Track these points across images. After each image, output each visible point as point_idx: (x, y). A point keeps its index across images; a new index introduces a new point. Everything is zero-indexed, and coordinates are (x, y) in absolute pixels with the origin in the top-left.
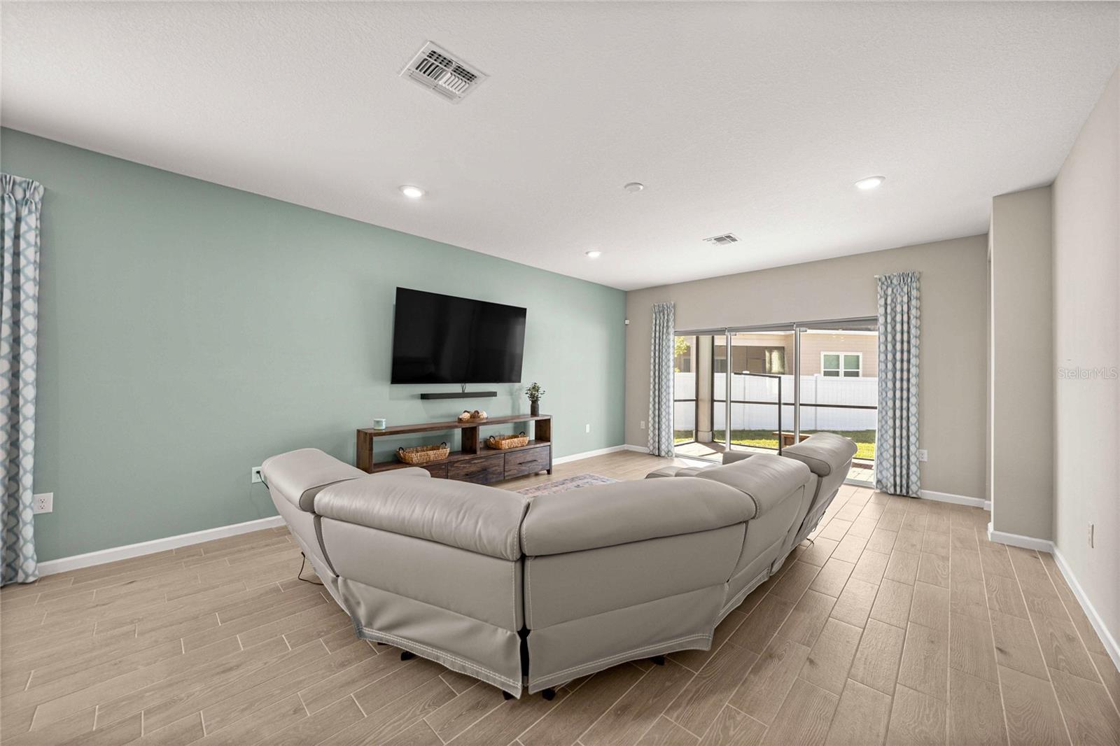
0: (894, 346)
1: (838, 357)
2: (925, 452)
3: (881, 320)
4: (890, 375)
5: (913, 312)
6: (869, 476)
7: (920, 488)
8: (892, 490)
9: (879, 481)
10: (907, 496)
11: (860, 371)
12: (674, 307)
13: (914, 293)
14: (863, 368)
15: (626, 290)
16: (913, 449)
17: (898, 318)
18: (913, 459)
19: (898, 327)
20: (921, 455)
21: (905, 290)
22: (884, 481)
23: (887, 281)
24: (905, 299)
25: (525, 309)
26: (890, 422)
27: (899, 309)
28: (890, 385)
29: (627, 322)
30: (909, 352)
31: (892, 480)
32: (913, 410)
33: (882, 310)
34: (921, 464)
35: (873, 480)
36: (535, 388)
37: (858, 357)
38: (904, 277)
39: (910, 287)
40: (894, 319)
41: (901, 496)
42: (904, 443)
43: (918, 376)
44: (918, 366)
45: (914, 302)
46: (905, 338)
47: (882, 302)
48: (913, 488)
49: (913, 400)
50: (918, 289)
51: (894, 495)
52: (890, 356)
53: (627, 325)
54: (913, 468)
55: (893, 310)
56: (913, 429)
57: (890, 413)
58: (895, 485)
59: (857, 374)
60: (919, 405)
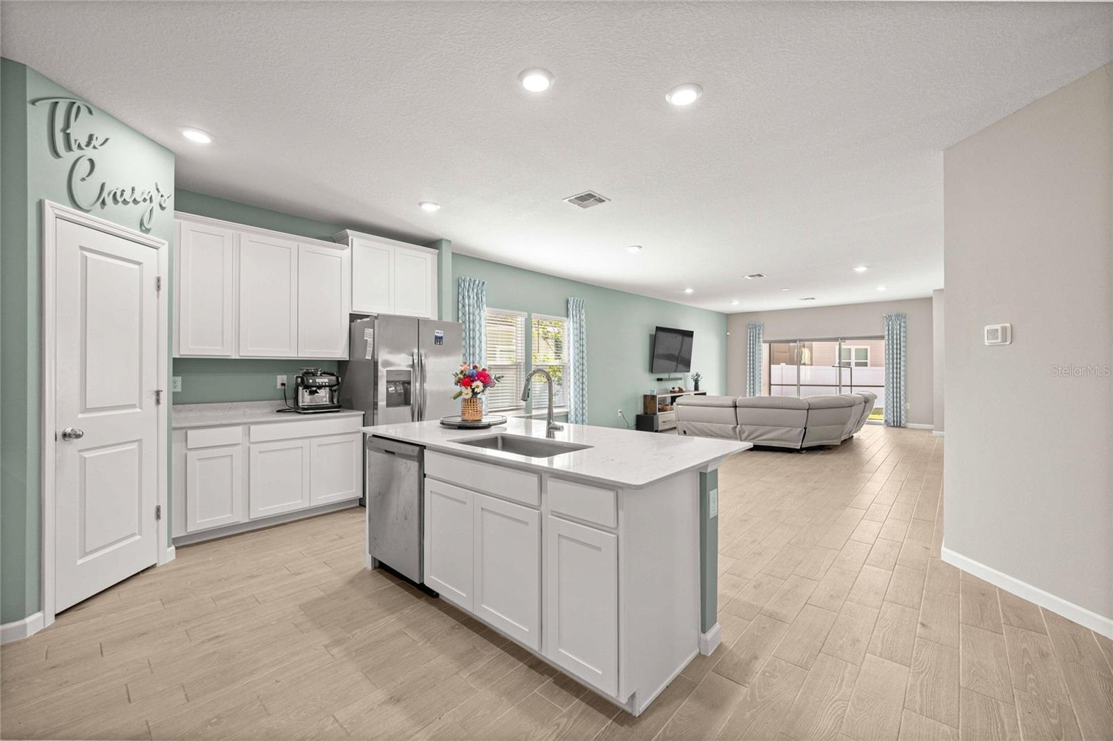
0: (893, 351)
1: (850, 349)
2: (908, 404)
3: (887, 337)
4: (891, 366)
5: (902, 334)
6: (881, 418)
7: (907, 422)
8: (892, 424)
9: (886, 421)
10: (900, 426)
11: (868, 361)
12: (763, 326)
13: (903, 324)
14: (871, 359)
15: (728, 313)
16: (902, 402)
17: (895, 337)
18: (902, 408)
19: (895, 341)
20: (907, 406)
21: (898, 322)
22: (888, 421)
23: (889, 318)
24: (898, 327)
25: (693, 332)
26: (891, 390)
27: (895, 332)
28: (891, 371)
29: (728, 334)
30: (900, 354)
31: (892, 419)
32: (902, 383)
33: (887, 333)
34: (906, 411)
35: (883, 422)
36: (698, 375)
37: (867, 349)
38: (898, 316)
39: (900, 321)
40: (893, 337)
41: (897, 426)
42: (898, 400)
43: (905, 366)
44: (905, 361)
45: (902, 329)
46: (898, 347)
47: (887, 328)
48: (903, 422)
49: (902, 378)
50: (905, 322)
51: (894, 426)
52: (891, 356)
53: (728, 336)
54: (903, 412)
55: (892, 332)
56: (902, 393)
57: (891, 385)
58: (894, 422)
59: (865, 364)
60: (905, 381)
